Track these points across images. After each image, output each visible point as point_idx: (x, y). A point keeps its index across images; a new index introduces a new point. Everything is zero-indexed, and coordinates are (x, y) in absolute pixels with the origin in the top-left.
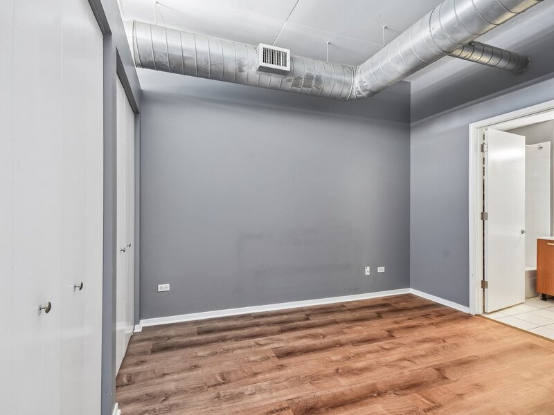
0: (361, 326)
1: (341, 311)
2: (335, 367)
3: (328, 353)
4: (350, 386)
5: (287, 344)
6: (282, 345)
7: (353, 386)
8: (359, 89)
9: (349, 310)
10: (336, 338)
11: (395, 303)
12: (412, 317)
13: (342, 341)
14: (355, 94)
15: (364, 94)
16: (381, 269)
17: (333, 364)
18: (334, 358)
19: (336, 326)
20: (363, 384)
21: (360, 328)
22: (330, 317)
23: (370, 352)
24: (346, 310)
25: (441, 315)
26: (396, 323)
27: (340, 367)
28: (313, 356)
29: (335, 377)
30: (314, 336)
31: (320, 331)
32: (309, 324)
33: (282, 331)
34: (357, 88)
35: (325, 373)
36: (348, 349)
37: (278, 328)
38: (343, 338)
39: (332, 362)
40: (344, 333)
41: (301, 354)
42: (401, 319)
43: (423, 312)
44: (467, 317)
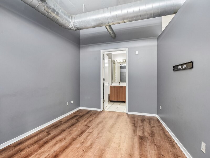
0: (75, 127)
1: (62, 124)
2: (82, 150)
3: (73, 145)
4: (93, 154)
5: (50, 152)
6: (47, 154)
7: (94, 154)
8: (73, 26)
9: (65, 122)
10: (71, 137)
11: (79, 114)
12: (88, 117)
13: (74, 137)
14: (70, 27)
15: (74, 28)
16: (72, 102)
17: (79, 149)
18: (78, 146)
19: (65, 132)
20: (96, 150)
21: (75, 128)
22: (59, 129)
23: (87, 136)
24: (63, 123)
25: (95, 114)
26: (85, 121)
27: (83, 149)
28: (68, 151)
29: (85, 154)
30: (60, 141)
31: (60, 137)
32: (52, 136)
33: (41, 147)
34: (72, 25)
35: (80, 155)
36: (79, 139)
37: (36, 146)
38: (73, 135)
39: (78, 148)
40: (72, 133)
41: (62, 153)
42: (85, 119)
43: (89, 114)
44: (101, 112)
